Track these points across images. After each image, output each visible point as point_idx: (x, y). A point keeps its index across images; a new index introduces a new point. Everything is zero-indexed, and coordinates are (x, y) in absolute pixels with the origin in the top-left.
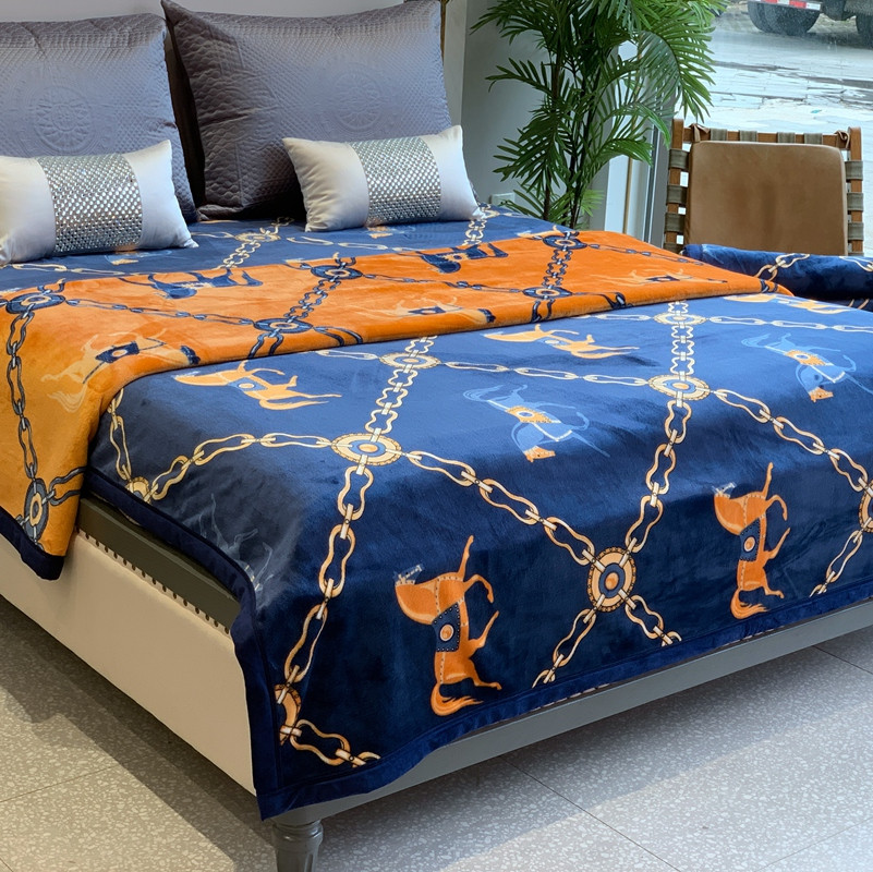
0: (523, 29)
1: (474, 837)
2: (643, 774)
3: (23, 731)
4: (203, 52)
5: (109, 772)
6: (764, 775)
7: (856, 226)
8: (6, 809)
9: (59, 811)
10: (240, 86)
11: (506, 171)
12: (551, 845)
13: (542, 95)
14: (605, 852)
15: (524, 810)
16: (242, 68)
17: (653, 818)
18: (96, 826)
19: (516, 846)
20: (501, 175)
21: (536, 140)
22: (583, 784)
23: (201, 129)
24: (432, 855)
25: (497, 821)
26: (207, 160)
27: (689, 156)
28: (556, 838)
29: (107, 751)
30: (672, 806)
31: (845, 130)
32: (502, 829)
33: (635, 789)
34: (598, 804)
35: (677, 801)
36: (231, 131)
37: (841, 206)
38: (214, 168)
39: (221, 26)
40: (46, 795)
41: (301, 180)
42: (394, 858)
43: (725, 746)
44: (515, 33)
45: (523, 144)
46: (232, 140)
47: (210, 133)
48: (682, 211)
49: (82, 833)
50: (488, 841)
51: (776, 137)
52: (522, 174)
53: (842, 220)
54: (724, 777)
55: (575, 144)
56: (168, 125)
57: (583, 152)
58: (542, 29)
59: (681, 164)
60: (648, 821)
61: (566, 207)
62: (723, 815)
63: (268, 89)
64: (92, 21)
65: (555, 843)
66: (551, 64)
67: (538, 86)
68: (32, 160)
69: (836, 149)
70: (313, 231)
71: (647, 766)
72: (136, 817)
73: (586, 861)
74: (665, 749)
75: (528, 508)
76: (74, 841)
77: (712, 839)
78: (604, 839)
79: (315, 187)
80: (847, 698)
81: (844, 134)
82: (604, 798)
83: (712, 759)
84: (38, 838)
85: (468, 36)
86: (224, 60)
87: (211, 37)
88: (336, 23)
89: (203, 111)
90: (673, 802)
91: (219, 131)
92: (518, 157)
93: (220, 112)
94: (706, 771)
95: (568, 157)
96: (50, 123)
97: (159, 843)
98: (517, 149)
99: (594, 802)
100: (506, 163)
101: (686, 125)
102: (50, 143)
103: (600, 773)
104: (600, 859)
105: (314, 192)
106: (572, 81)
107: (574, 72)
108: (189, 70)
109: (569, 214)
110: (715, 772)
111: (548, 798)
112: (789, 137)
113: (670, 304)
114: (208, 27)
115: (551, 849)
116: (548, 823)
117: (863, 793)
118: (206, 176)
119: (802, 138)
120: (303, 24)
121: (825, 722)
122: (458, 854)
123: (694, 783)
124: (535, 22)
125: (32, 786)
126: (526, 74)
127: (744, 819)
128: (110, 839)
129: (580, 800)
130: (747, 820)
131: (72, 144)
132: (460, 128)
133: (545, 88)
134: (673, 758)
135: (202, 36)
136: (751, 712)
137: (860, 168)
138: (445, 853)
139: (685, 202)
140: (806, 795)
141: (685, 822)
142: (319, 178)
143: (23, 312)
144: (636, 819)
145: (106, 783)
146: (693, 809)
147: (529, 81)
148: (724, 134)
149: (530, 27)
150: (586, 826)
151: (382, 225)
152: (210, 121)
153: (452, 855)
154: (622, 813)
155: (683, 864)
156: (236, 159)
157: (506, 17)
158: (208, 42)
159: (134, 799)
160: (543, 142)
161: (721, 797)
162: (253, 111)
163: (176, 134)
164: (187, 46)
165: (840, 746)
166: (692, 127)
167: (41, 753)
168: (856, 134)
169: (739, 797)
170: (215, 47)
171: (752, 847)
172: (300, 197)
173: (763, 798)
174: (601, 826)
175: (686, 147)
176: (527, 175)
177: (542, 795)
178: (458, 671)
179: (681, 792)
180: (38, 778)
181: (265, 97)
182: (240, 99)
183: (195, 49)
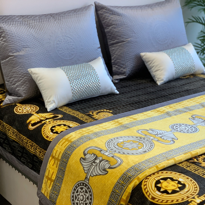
0: (195, 6)
10: (124, 31)
16: (125, 24)
23: (110, 47)
36: (122, 47)
38: (116, 60)
39: (116, 10)
44: (192, 7)
46: (122, 50)
47: (113, 48)
63: (134, 32)
86: (118, 22)
87: (113, 14)
89: (110, 41)
91: (117, 47)
93: (117, 40)
98: (200, 46)
108: (104, 27)
118: (113, 64)
135: (110, 14)
147: (200, 23)
152: (113, 44)
156: (124, 57)
158: (112, 16)
162: (129, 39)
164: (104, 18)
170: (114, 18)
181: (133, 34)
182: (124, 35)
183: (107, 19)
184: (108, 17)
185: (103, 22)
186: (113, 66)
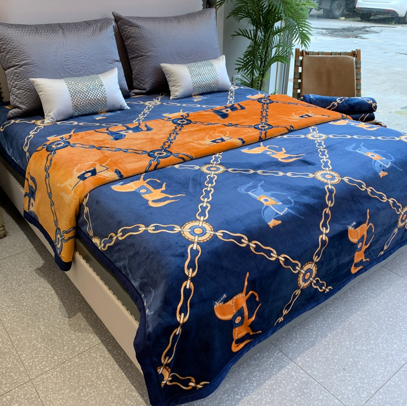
0: (243, 17)
1: (249, 381)
2: (314, 336)
3: (64, 324)
4: (129, 32)
5: (97, 348)
6: (362, 333)
7: (359, 84)
8: (52, 375)
9: (74, 375)
10: (143, 44)
11: (239, 69)
12: (282, 386)
13: (250, 40)
14: (305, 388)
15: (269, 363)
16: (144, 37)
17: (322, 364)
18: (89, 383)
19: (267, 387)
20: (237, 71)
21: (249, 58)
22: (290, 345)
23: (131, 61)
24: (232, 395)
25: (258, 370)
26: (133, 73)
27: (302, 61)
28: (284, 380)
29: (97, 334)
30: (328, 355)
31: (355, 50)
32: (260, 376)
33: (312, 346)
34: (298, 356)
35: (330, 352)
36: (140, 62)
37: (354, 77)
38: (135, 76)
39: (135, 22)
40: (69, 364)
41: (168, 79)
42: (216, 399)
43: (343, 316)
44: (240, 19)
45: (245, 59)
46: (141, 65)
47: (134, 63)
48: (299, 81)
49: (82, 389)
50: (255, 385)
51: (331, 54)
52: (245, 70)
53: (354, 83)
54: (346, 335)
55: (261, 58)
56: (117, 61)
57: (265, 61)
58: (250, 17)
59: (299, 64)
60: (320, 366)
61: (258, 80)
62: (351, 360)
63: (153, 45)
64: (85, 22)
65: (284, 384)
66: (254, 30)
67: (249, 38)
68: (62, 80)
69: (351, 57)
70: (173, 99)
71: (315, 331)
72: (107, 377)
73: (298, 396)
74: (320, 320)
75: (272, 252)
76: (79, 394)
77: (348, 376)
78: (304, 379)
79: (173, 82)
80: (383, 285)
81: (355, 52)
82: (300, 353)
83: (340, 325)
84: (63, 394)
85: (225, 21)
86: (137, 35)
87: (131, 26)
88: (178, 19)
90: (328, 353)
91: (137, 62)
92: (243, 64)
93: (137, 54)
94: (338, 332)
95: (259, 62)
96: (69, 64)
97: (115, 394)
98: (243, 61)
99: (296, 355)
100: (239, 66)
101: (300, 50)
102: (69, 72)
103: (296, 337)
104: (304, 393)
105: (173, 84)
106: (260, 35)
107: (261, 32)
108: (124, 39)
109: (260, 82)
110: (342, 333)
111: (278, 354)
112: (336, 54)
113: (310, 128)
114: (130, 22)
115: (282, 388)
116: (279, 370)
117: (404, 342)
118: (133, 79)
119: (340, 54)
120: (166, 19)
121: (379, 300)
122: (243, 394)
123: (335, 341)
124: (248, 15)
125: (65, 358)
126: (244, 34)
127: (359, 362)
128: (94, 392)
129: (290, 355)
130: (361, 363)
131: (79, 72)
132: (224, 56)
133: (251, 39)
134: (324, 325)
135: (128, 26)
136: (349, 295)
137: (360, 64)
138: (237, 394)
139: (300, 78)
140: (381, 345)
141: (335, 366)
142: (174, 79)
143: (52, 151)
144: (315, 365)
145: (95, 355)
146: (337, 357)
147: (246, 36)
148: (313, 53)
149: (246, 17)
150: (295, 372)
151: (198, 95)
152: (134, 58)
153: (241, 396)
154: (308, 362)
155: (340, 394)
156: (143, 72)
157: (237, 14)
158: (131, 28)
159: (106, 365)
160: (251, 59)
161: (347, 348)
162: (149, 54)
163: (120, 64)
164: (123, 30)
165: (388, 313)
166: (303, 51)
167: (70, 337)
168: (359, 51)
169: (355, 349)
170: (133, 30)
171: (366, 381)
172: (168, 86)
173: (364, 348)
174: (301, 371)
175: (301, 58)
176: (246, 71)
177: (275, 352)
178: (243, 332)
179: (331, 346)
180: (67, 353)
181: (153, 48)
182: (144, 49)
183: (126, 31)
184: (127, 28)
185: (122, 34)
186: (134, 81)
